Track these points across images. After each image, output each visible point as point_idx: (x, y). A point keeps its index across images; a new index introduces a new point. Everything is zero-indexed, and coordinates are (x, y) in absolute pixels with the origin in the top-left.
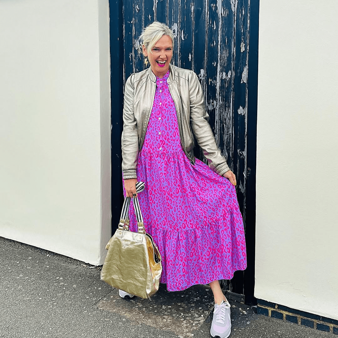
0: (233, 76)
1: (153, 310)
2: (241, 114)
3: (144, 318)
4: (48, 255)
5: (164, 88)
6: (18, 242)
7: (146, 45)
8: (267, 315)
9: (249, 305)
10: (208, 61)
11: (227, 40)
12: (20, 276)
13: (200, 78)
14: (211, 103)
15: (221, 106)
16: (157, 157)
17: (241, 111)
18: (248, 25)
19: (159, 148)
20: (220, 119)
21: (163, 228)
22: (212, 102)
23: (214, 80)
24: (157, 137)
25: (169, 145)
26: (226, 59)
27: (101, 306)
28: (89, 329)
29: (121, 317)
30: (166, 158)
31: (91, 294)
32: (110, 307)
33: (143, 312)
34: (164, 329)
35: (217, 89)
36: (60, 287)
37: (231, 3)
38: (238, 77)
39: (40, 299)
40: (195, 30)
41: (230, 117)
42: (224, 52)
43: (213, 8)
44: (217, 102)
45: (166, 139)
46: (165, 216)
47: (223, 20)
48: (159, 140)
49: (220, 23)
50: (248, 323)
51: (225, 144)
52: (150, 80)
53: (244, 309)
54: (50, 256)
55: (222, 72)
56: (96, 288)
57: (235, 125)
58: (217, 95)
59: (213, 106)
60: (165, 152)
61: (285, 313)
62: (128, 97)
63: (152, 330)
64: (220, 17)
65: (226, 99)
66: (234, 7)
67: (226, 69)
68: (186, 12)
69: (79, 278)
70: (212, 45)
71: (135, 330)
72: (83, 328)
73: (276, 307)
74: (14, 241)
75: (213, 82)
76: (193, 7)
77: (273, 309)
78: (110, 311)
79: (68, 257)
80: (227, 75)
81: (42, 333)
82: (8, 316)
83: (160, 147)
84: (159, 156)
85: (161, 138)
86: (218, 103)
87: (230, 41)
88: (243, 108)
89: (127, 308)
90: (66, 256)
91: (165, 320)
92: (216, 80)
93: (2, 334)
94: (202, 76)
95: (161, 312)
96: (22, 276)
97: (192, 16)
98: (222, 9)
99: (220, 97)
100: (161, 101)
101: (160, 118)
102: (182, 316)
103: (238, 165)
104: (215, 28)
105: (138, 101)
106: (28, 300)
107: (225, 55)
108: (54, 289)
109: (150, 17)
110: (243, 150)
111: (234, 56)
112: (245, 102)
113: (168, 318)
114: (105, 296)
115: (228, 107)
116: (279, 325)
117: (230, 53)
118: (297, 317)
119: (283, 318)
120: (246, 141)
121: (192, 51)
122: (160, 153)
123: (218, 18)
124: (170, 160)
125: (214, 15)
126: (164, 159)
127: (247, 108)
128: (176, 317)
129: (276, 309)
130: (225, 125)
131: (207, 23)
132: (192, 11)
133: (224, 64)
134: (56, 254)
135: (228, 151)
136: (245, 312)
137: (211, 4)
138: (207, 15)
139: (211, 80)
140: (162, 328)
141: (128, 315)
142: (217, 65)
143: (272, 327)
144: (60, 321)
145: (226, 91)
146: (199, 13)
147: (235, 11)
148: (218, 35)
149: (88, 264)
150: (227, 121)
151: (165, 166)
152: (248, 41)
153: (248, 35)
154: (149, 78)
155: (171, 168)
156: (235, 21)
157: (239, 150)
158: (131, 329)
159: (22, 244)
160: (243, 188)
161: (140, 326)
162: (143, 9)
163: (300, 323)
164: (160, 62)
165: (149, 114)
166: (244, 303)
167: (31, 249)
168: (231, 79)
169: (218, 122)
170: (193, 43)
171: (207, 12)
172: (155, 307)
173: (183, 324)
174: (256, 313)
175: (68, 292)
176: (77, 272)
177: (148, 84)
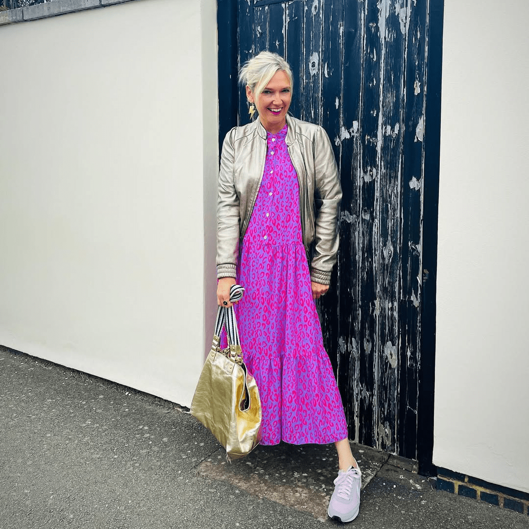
0: (402, 131)
1: (281, 478)
2: (415, 188)
3: (266, 490)
4: (127, 393)
5: (278, 148)
6: (84, 373)
7: (252, 86)
8: (452, 491)
9: (424, 476)
10: (364, 109)
11: (394, 76)
12: (87, 422)
13: (352, 134)
14: (369, 172)
15: (384, 177)
16: (258, 250)
17: (414, 184)
18: (426, 54)
19: (263, 236)
20: (383, 196)
21: (249, 352)
22: (371, 171)
23: (373, 137)
24: (263, 221)
25: (278, 234)
26: (391, 105)
27: (203, 470)
28: (185, 504)
29: (232, 487)
30: (271, 252)
31: (190, 452)
32: (216, 472)
33: (265, 482)
34: (296, 507)
35: (377, 151)
36: (145, 441)
37: (400, 21)
38: (410, 132)
39: (116, 457)
40: (346, 63)
41: (397, 193)
42: (389, 95)
43: (373, 29)
44: (377, 170)
45: (274, 224)
46: (254, 336)
47: (388, 46)
48: (265, 225)
49: (383, 52)
50: (423, 502)
51: (390, 233)
52: (258, 136)
53: (416, 481)
54: (130, 395)
55: (385, 125)
56: (196, 443)
57: (405, 204)
58: (377, 160)
59: (372, 176)
60: (271, 242)
61: (479, 490)
62: (226, 161)
63: (279, 509)
64: (383, 42)
65: (391, 166)
66: (405, 26)
67: (391, 121)
68: (331, 36)
69: (172, 429)
70: (371, 85)
71: (253, 507)
72: (176, 502)
73: (466, 480)
74: (78, 371)
75: (371, 140)
76: (342, 28)
77: (460, 483)
78: (218, 478)
79: (156, 397)
80: (393, 129)
81: (118, 508)
82: (69, 481)
83: (265, 235)
84: (262, 247)
85: (268, 222)
86: (379, 172)
87: (397, 79)
88: (418, 180)
89: (242, 475)
90: (153, 395)
91: (298, 495)
92: (376, 137)
93: (60, 508)
94: (355, 131)
95: (292, 482)
96: (90, 422)
97: (341, 41)
98: (387, 31)
99: (382, 163)
100: (272, 168)
101: (271, 194)
102: (324, 489)
103: (408, 265)
104: (375, 60)
105: (241, 168)
106: (98, 459)
107: (391, 99)
108: (136, 443)
109: (277, 43)
110: (416, 242)
111: (404, 101)
112: (420, 170)
113: (303, 491)
114: (209, 456)
115: (395, 177)
116: (469, 507)
117: (397, 97)
118: (498, 496)
119: (476, 497)
120: (421, 230)
121: (340, 93)
122: (264, 243)
123: (380, 45)
124: (278, 254)
125: (373, 40)
126: (268, 253)
127: (423, 180)
128: (315, 490)
129: (465, 483)
130: (389, 205)
131: (363, 51)
132: (341, 34)
133: (389, 113)
134: (139, 392)
135: (394, 244)
136: (418, 487)
137: (369, 22)
138: (364, 40)
139: (369, 137)
140: (293, 506)
141: (243, 485)
142: (378, 115)
143: (460, 510)
144: (144, 491)
145: (391, 153)
146: (351, 37)
147: (405, 34)
148: (379, 70)
149: (185, 407)
150: (392, 199)
151: (268, 263)
152: (425, 78)
153: (425, 70)
154: (256, 133)
155: (277, 267)
156: (405, 48)
157: (411, 242)
158: (248, 505)
159: (90, 376)
160: (417, 300)
161: (261, 502)
162: (267, 32)
163: (502, 505)
164: (274, 110)
165: (257, 187)
166: (416, 473)
167: (103, 384)
168: (398, 135)
169: (379, 200)
170: (342, 81)
171: (363, 34)
172: (283, 474)
173: (325, 500)
174: (436, 487)
175: (156, 449)
176: (170, 418)
177: (255, 142)
